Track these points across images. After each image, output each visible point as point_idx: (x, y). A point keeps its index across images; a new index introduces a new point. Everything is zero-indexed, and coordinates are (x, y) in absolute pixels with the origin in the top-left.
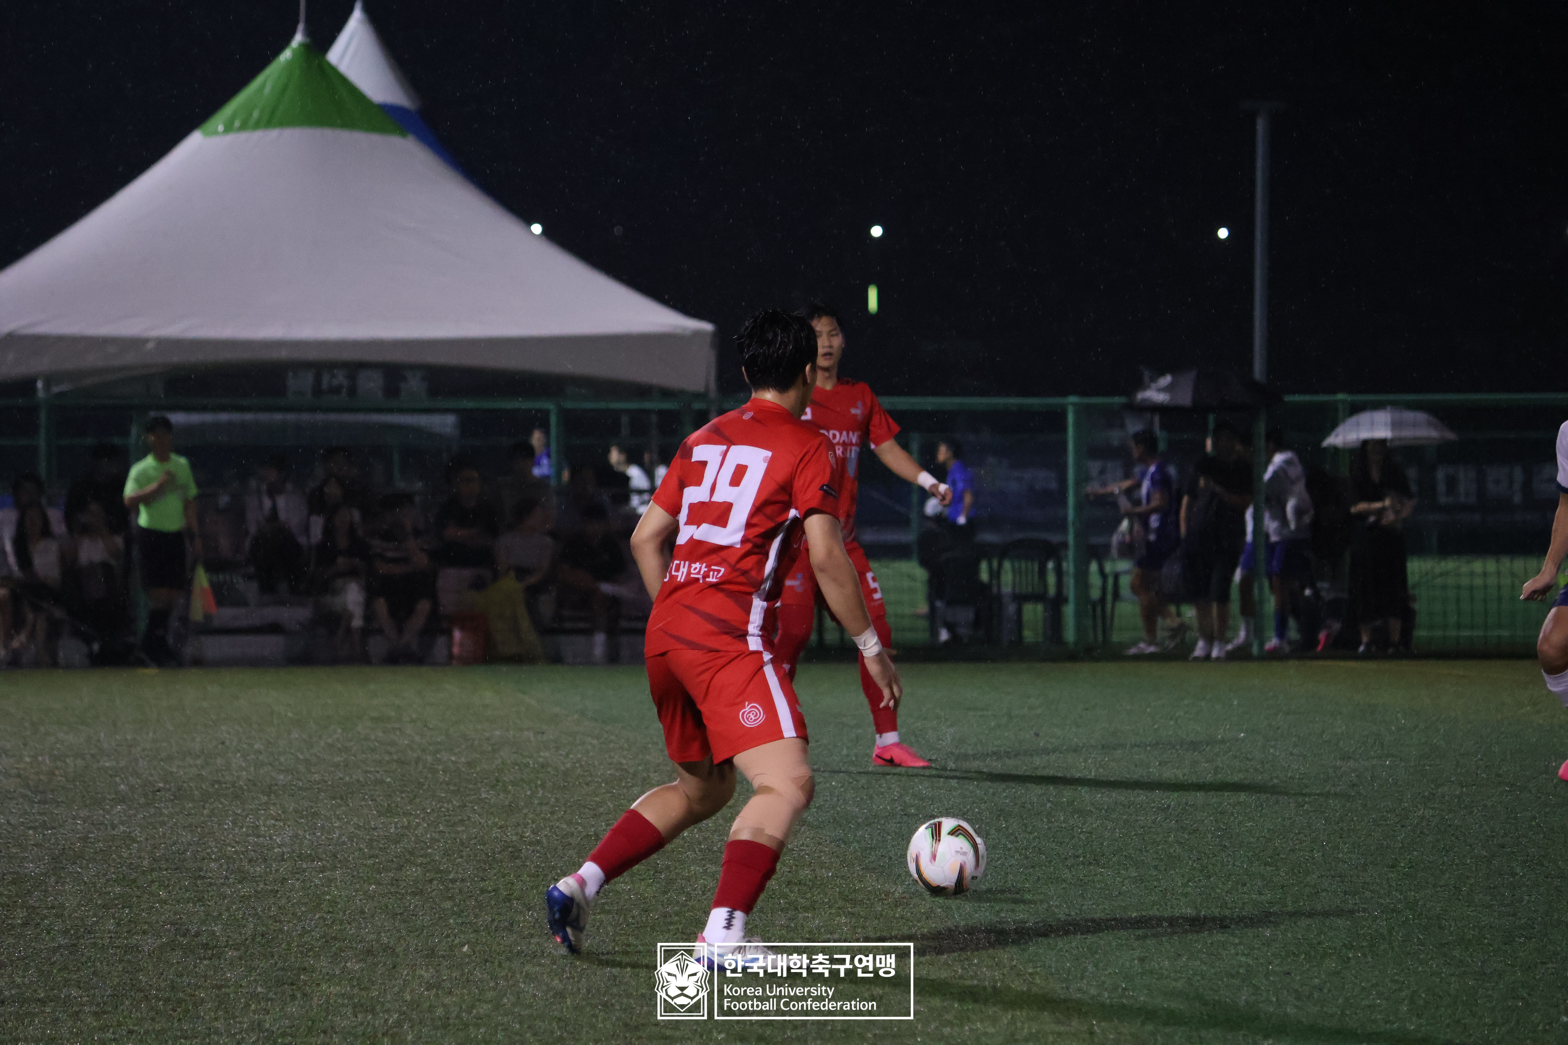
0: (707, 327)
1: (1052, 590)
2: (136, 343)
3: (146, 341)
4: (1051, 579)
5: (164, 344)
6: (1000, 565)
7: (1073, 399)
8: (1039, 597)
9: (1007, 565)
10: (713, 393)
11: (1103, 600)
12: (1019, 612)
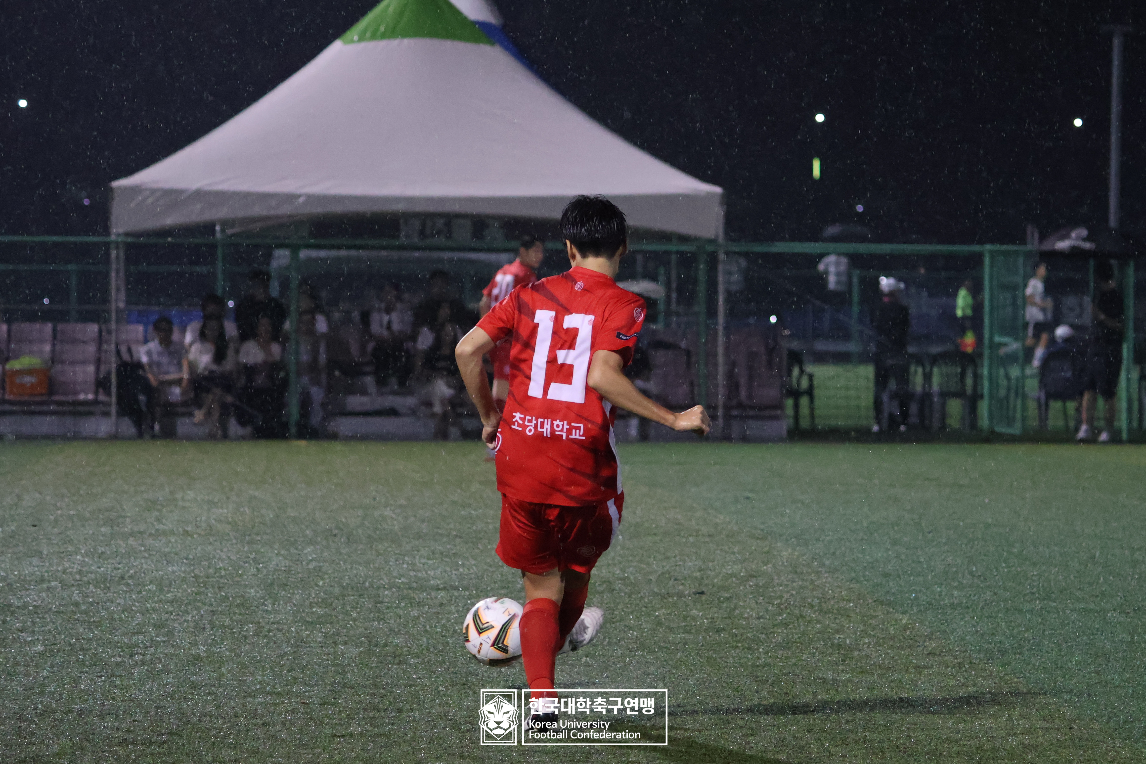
0: (717, 190)
1: (969, 390)
2: (291, 197)
3: (297, 197)
4: (969, 381)
5: (312, 198)
6: (931, 370)
7: (988, 247)
8: (960, 394)
9: (936, 370)
10: (721, 240)
11: (1007, 397)
12: (943, 406)
